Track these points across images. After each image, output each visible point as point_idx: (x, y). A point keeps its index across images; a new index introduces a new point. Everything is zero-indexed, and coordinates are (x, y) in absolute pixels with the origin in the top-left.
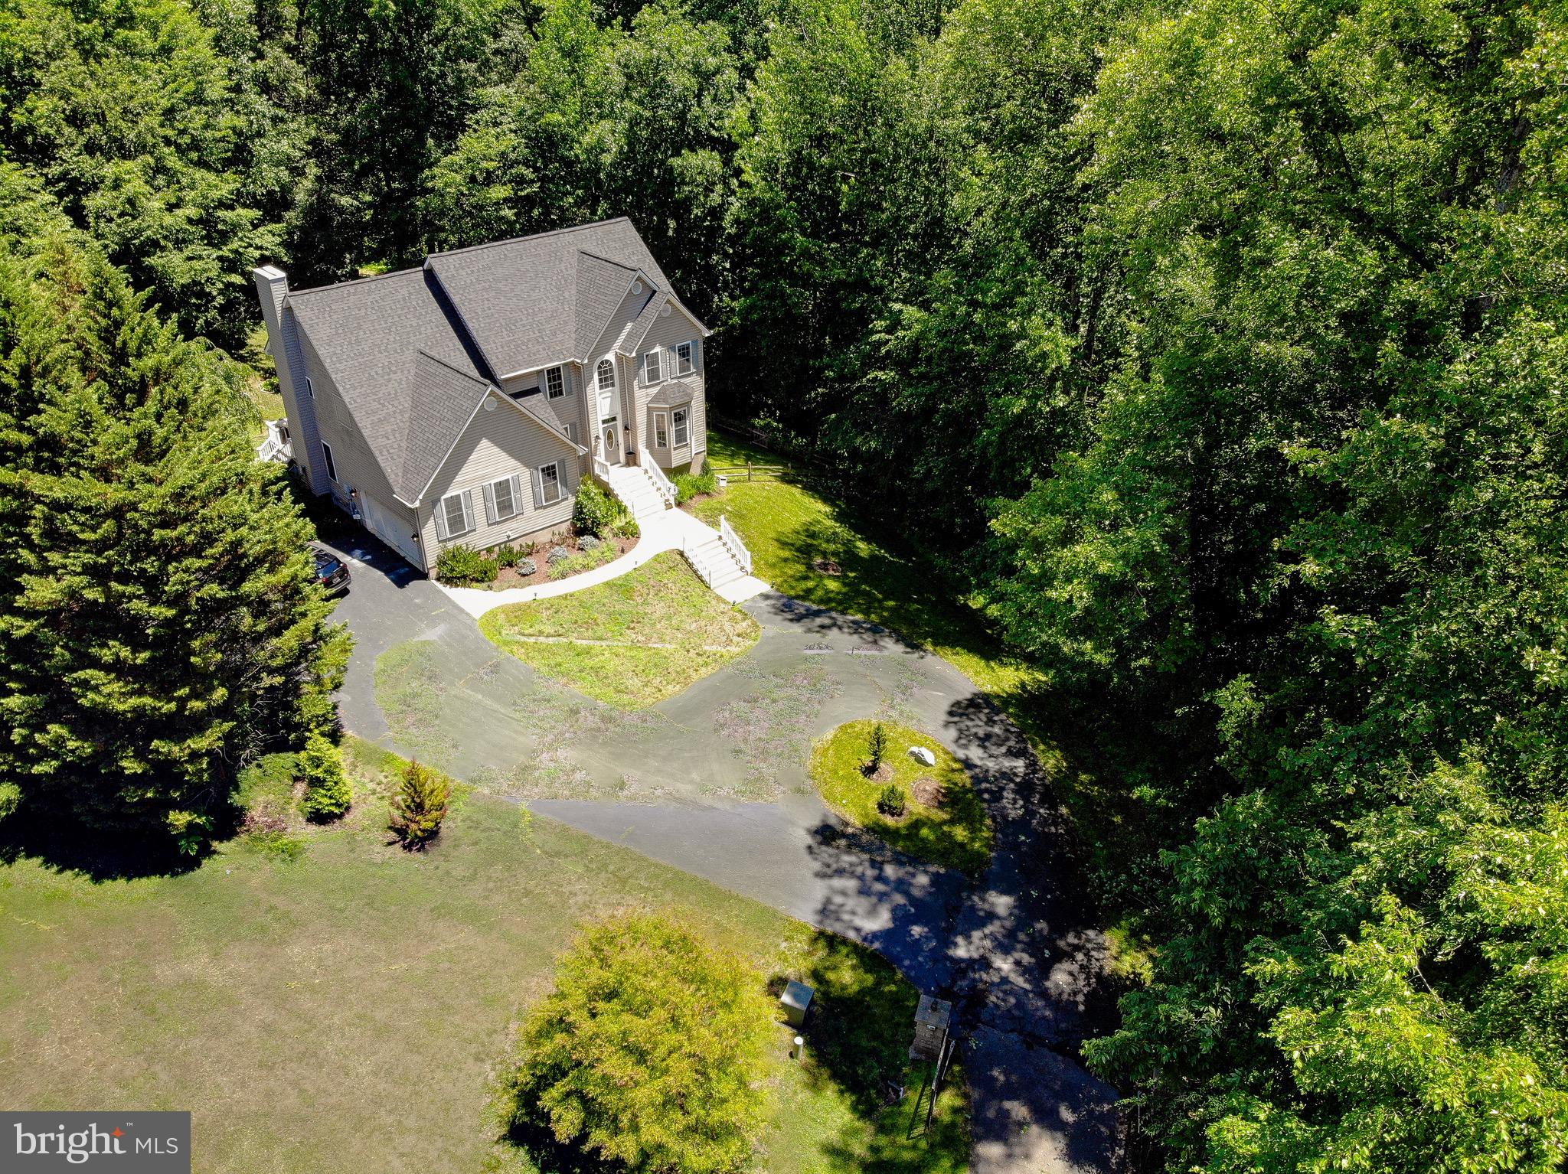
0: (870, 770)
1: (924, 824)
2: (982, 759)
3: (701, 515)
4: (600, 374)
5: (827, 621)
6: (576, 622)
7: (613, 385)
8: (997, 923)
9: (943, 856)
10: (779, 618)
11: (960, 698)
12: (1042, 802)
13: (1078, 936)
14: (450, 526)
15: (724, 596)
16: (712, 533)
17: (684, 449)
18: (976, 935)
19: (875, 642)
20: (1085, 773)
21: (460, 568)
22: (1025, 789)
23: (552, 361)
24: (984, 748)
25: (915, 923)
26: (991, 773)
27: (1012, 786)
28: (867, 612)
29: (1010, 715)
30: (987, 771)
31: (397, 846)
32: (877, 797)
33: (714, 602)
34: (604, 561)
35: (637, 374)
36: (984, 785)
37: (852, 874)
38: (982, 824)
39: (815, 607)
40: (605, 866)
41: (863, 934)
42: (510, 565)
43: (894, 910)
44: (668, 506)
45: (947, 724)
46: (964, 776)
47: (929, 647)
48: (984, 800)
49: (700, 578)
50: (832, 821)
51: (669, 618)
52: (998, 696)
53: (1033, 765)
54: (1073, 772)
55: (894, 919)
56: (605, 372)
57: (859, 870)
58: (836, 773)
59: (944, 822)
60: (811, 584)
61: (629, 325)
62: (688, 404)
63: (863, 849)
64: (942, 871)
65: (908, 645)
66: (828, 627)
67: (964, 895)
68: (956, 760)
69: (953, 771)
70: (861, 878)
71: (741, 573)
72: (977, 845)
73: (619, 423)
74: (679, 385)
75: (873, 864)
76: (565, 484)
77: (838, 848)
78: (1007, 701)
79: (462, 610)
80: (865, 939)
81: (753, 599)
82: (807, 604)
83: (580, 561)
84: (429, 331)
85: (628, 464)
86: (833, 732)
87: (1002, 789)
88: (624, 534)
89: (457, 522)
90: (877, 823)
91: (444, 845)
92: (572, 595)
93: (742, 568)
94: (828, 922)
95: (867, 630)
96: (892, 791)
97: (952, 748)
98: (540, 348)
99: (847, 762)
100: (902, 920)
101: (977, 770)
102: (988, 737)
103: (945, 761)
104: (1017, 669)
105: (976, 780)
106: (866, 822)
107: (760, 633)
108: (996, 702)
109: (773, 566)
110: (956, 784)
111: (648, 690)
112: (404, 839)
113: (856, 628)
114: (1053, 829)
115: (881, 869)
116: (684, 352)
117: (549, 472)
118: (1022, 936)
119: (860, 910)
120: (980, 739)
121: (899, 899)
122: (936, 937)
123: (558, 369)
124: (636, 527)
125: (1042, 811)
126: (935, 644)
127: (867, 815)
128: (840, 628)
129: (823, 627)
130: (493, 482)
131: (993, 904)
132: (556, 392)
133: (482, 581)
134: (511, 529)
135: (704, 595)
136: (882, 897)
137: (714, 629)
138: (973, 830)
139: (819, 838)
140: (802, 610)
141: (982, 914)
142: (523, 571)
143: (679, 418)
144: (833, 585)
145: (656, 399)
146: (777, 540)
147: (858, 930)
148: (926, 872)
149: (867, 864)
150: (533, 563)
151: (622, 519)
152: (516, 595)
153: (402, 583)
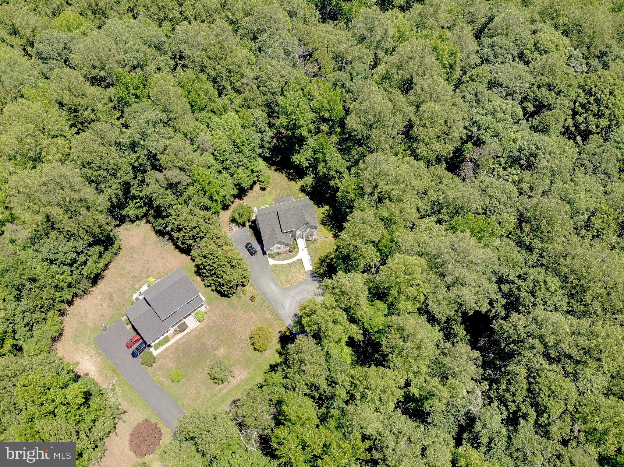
6: (282, 270)
10: (310, 276)
16: (308, 256)
31: (251, 300)
33: (303, 270)
44: (305, 248)
49: (303, 265)
51: (294, 272)
61: (304, 226)
76: (288, 246)
79: (269, 263)
81: (309, 271)
83: (287, 258)
84: (275, 221)
85: (302, 239)
88: (296, 253)
92: (283, 265)
93: (310, 264)
107: (306, 278)
124: (298, 251)
133: (273, 258)
134: (279, 251)
137: (300, 276)
142: (279, 258)
150: (280, 256)
151: (297, 249)
152: (276, 262)
153: (263, 254)
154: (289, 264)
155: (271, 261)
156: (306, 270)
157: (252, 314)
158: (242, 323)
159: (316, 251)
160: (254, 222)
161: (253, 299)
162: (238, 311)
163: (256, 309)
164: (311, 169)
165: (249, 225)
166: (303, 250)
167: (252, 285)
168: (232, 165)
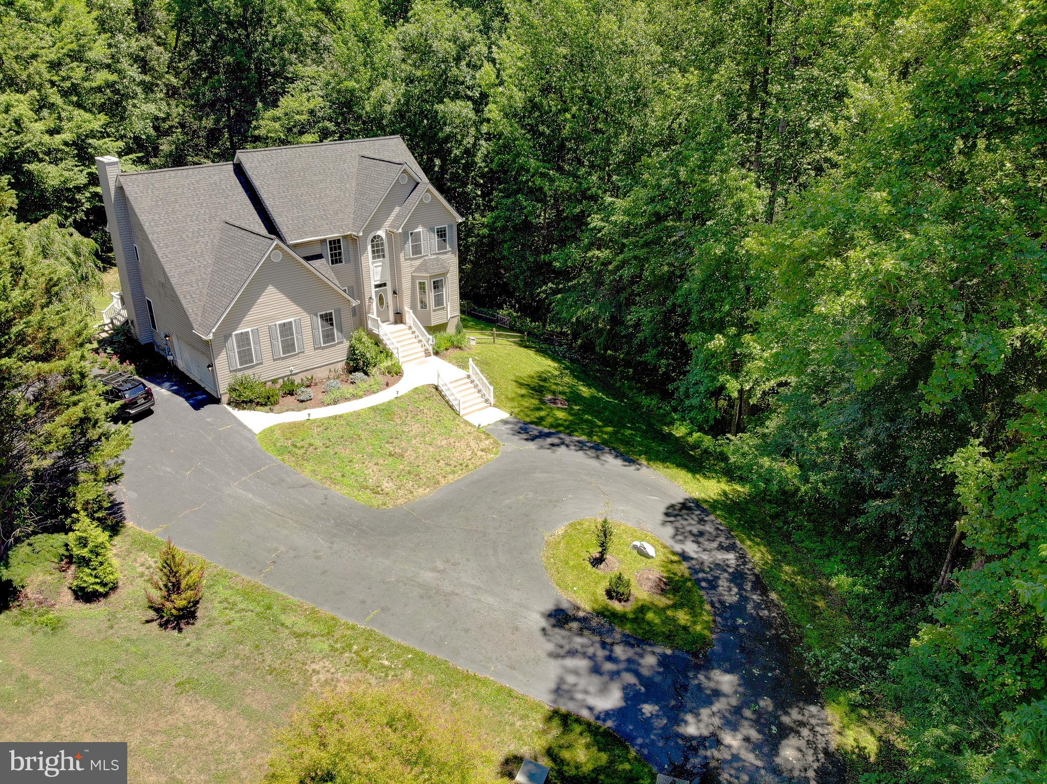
0: (598, 561)
1: (649, 609)
2: (697, 552)
3: (454, 361)
4: (373, 247)
5: (556, 441)
6: (342, 437)
7: (384, 256)
8: (723, 700)
9: (669, 638)
10: (516, 438)
11: (674, 502)
12: (754, 589)
13: (801, 712)
14: (240, 358)
15: (471, 421)
16: (463, 373)
17: (442, 312)
18: (705, 712)
19: (598, 457)
20: (789, 564)
21: (247, 394)
22: (738, 577)
23: (333, 233)
24: (698, 543)
25: (646, 702)
26: (706, 564)
27: (726, 575)
28: (590, 434)
29: (718, 516)
30: (702, 563)
31: (155, 624)
32: (605, 584)
33: (462, 425)
34: (369, 392)
35: (403, 248)
36: (701, 575)
37: (584, 655)
38: (701, 608)
39: (546, 430)
40: (350, 646)
41: (596, 712)
42: (291, 393)
43: (625, 688)
44: (427, 354)
45: (664, 523)
46: (682, 567)
47: (644, 462)
48: (703, 588)
49: (451, 407)
50: (565, 605)
51: (424, 436)
52: (706, 501)
53: (742, 557)
54: (777, 564)
55: (626, 698)
56: (377, 245)
57: (591, 651)
58: (567, 563)
59: (668, 607)
60: (542, 413)
61: (397, 209)
62: (444, 274)
63: (593, 631)
64: (669, 652)
65: (625, 460)
66: (558, 445)
67: (691, 675)
68: (674, 553)
69: (672, 562)
70: (592, 658)
71: (485, 404)
72: (698, 628)
73: (389, 288)
74: (438, 260)
75: (604, 645)
76: (340, 330)
77: (570, 630)
78: (714, 505)
79: (245, 427)
80: (598, 718)
81: (495, 424)
82: (540, 428)
83: (351, 391)
84: (234, 208)
86: (563, 528)
87: (717, 578)
88: (389, 372)
89: (246, 357)
90: (606, 608)
91: (199, 623)
92: (340, 416)
93: (487, 401)
94: (561, 701)
95: (591, 448)
96: (619, 578)
97: (670, 542)
98: (324, 223)
99: (577, 554)
100: (633, 698)
101: (694, 562)
102: (701, 534)
103: (664, 554)
104: (719, 482)
105: (694, 571)
106: (596, 607)
107: (501, 448)
108: (705, 506)
109: (512, 399)
110: (675, 574)
111: (401, 492)
112: (162, 617)
113: (581, 446)
114: (766, 612)
115: (611, 651)
116: (442, 234)
117: (328, 319)
118: (747, 713)
119: (592, 689)
120: (694, 535)
121: (630, 678)
122: (665, 714)
123: (339, 241)
124: (400, 368)
125: (755, 597)
126: (649, 460)
127: (596, 600)
128: (567, 446)
129: (553, 445)
130: (278, 323)
131: (718, 682)
132: (336, 259)
133: (266, 405)
134: (292, 366)
135: (454, 419)
136: (615, 675)
137: (462, 445)
138: (694, 614)
139: (553, 621)
140: (536, 433)
141: (708, 692)
142: (301, 398)
143: (437, 285)
144: (561, 415)
145: (418, 269)
146: (516, 381)
147: (591, 709)
148: (654, 653)
149: (598, 645)
150: (310, 392)
153: (195, 407)
155: (258, 420)
156: (478, 424)
166: (422, 361)
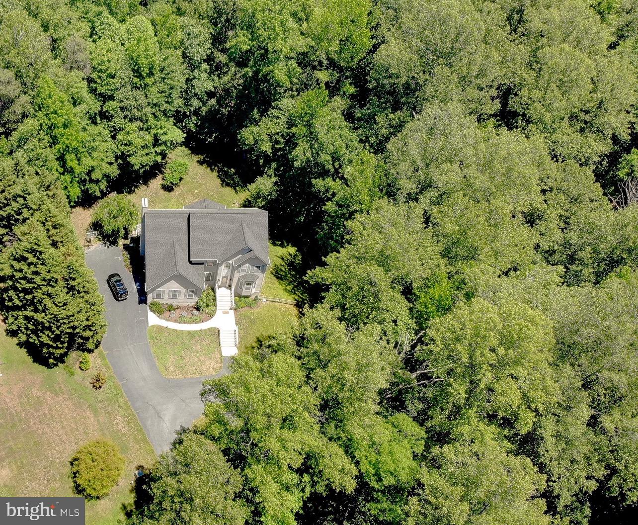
3: (239, 317)
4: (225, 265)
6: (171, 341)
7: (229, 269)
14: (157, 296)
15: (222, 352)
17: (248, 292)
21: (154, 308)
23: (210, 258)
34: (194, 322)
35: (237, 269)
42: (170, 311)
44: (231, 309)
49: (219, 341)
61: (240, 255)
71: (233, 344)
73: (229, 278)
74: (253, 275)
76: (196, 295)
79: (148, 321)
81: (229, 357)
83: (189, 319)
84: (180, 235)
85: (227, 288)
88: (209, 314)
91: (101, 390)
92: (177, 331)
98: (209, 253)
107: (220, 371)
109: (246, 347)
111: (173, 373)
116: (258, 267)
117: (192, 291)
124: (215, 313)
130: (173, 290)
133: (159, 313)
134: (175, 301)
135: (215, 348)
137: (208, 363)
142: (171, 315)
143: (249, 284)
145: (242, 277)
146: (257, 338)
150: (175, 314)
151: (212, 308)
152: (164, 323)
153: (140, 303)
154: (189, 332)
155: (153, 319)
156: (224, 354)
157: (88, 413)
158: (63, 428)
159: (253, 322)
160: (136, 240)
161: (98, 383)
162: (61, 399)
163: (100, 405)
164: (274, 165)
165: (124, 245)
166: (226, 312)
167: (102, 357)
168: (119, 112)
